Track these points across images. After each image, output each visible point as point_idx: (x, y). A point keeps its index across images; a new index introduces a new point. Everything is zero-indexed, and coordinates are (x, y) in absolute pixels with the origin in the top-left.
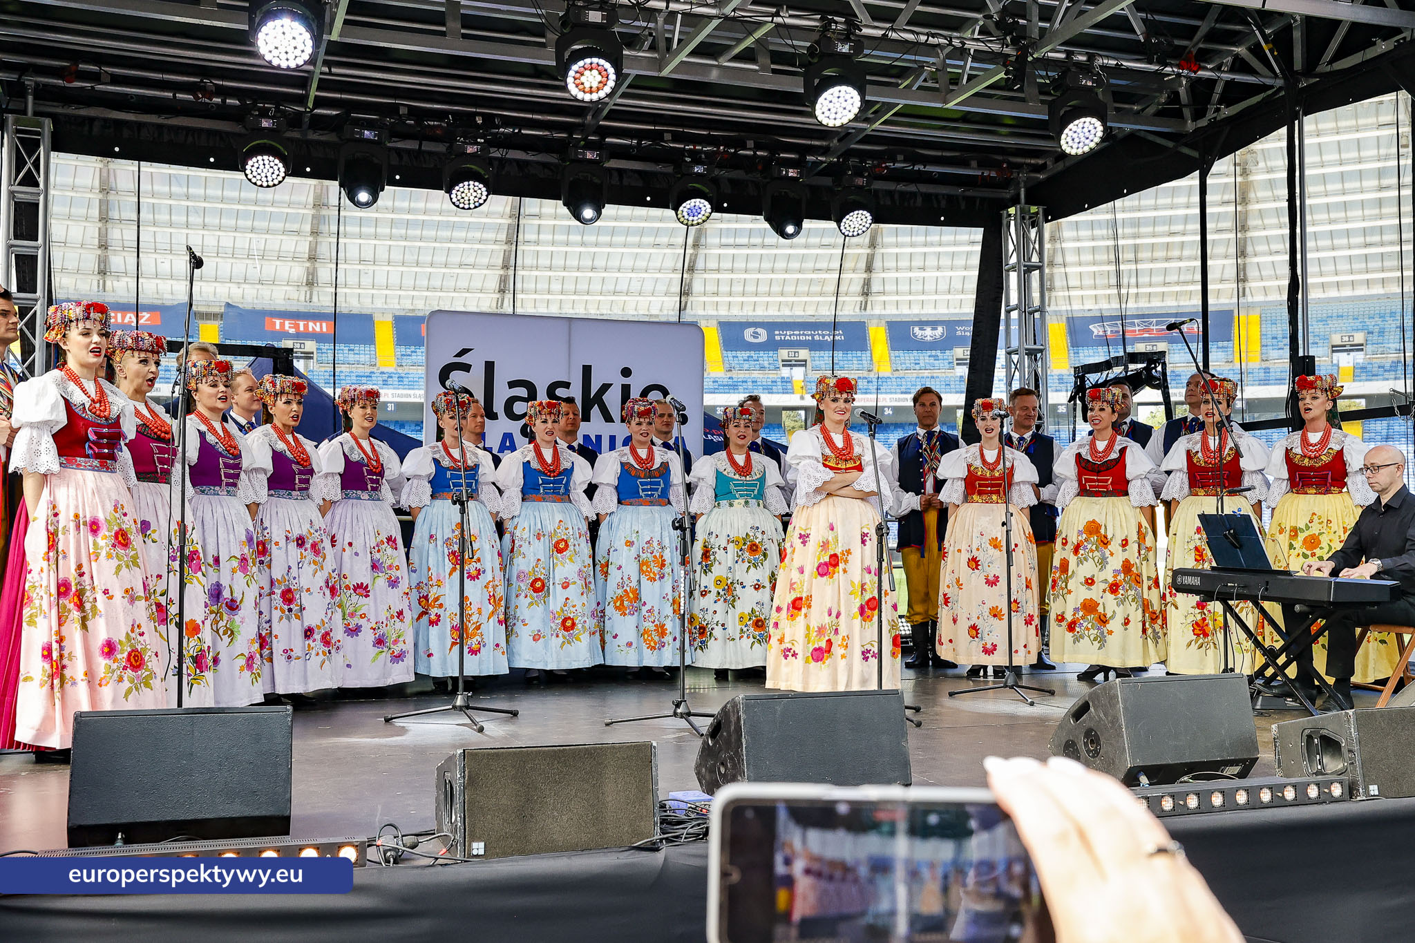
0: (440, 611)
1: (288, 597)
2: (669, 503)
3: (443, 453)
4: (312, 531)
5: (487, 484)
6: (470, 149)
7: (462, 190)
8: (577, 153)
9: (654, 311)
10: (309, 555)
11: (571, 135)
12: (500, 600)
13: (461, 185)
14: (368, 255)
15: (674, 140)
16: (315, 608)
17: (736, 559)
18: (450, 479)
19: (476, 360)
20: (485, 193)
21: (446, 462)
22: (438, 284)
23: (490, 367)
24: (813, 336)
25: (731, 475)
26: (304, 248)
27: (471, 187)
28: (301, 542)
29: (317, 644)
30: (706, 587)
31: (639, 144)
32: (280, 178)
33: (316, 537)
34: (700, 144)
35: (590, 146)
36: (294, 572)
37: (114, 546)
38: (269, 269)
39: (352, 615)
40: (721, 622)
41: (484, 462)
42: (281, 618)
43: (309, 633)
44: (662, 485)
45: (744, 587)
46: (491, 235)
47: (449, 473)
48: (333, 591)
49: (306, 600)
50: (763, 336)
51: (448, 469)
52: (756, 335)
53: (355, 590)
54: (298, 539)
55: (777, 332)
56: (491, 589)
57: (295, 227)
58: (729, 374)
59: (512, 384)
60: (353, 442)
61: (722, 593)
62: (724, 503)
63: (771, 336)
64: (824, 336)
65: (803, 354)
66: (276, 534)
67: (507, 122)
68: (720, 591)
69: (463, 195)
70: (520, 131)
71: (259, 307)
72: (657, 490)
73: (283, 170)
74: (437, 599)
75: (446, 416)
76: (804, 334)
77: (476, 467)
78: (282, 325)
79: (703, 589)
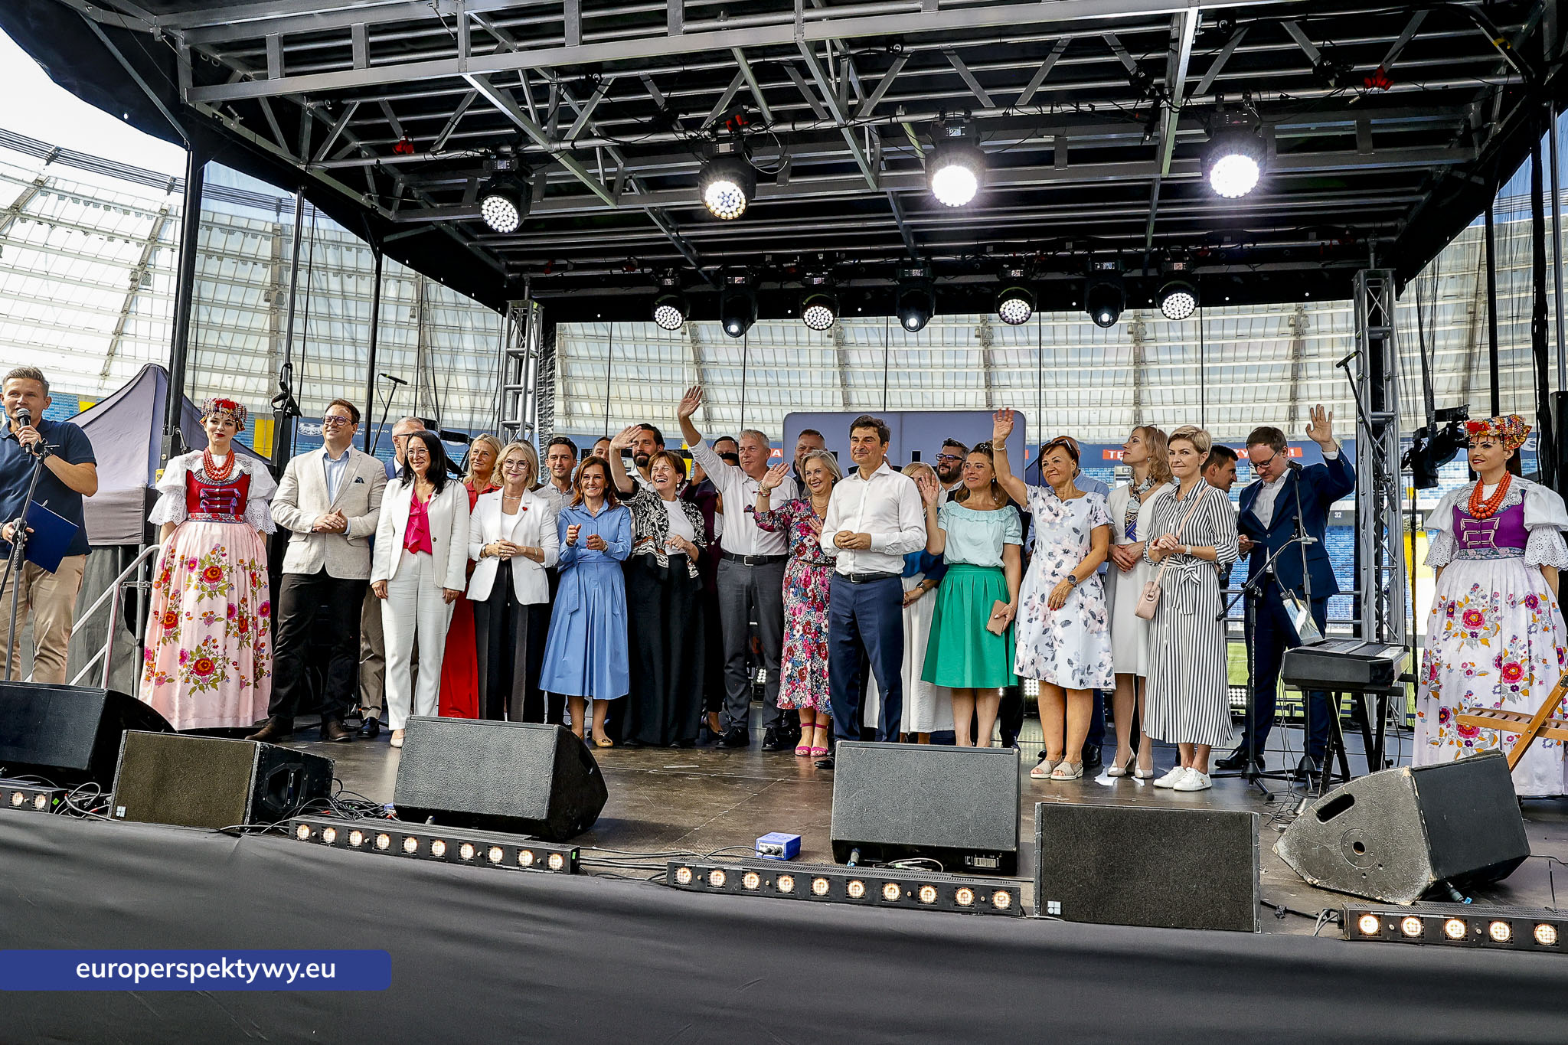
14: (1179, 397)
22: (1237, 416)
26: (1130, 394)
38: (1106, 413)
46: (1279, 374)
57: (1123, 380)
71: (1098, 443)
78: (1115, 455)
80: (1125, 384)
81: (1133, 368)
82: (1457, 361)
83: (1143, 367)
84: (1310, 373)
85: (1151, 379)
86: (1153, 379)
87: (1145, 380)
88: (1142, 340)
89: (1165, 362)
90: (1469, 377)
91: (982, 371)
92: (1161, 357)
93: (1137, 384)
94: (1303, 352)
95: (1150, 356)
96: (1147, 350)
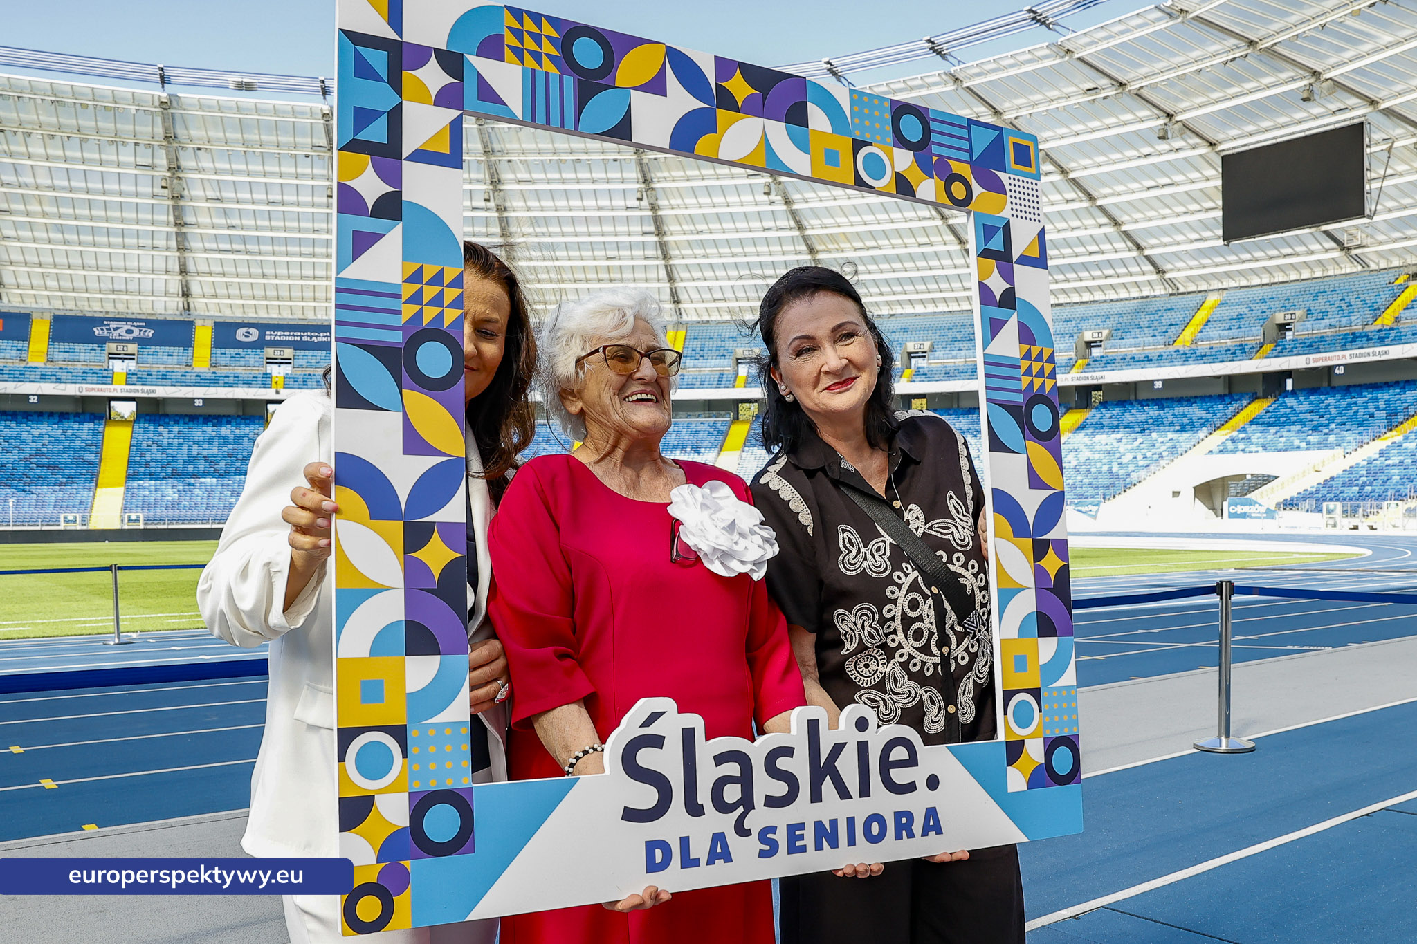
24: (301, 336)
50: (255, 335)
52: (247, 335)
55: (268, 333)
58: (213, 370)
63: (262, 336)
64: (311, 337)
65: (288, 352)
76: (294, 335)
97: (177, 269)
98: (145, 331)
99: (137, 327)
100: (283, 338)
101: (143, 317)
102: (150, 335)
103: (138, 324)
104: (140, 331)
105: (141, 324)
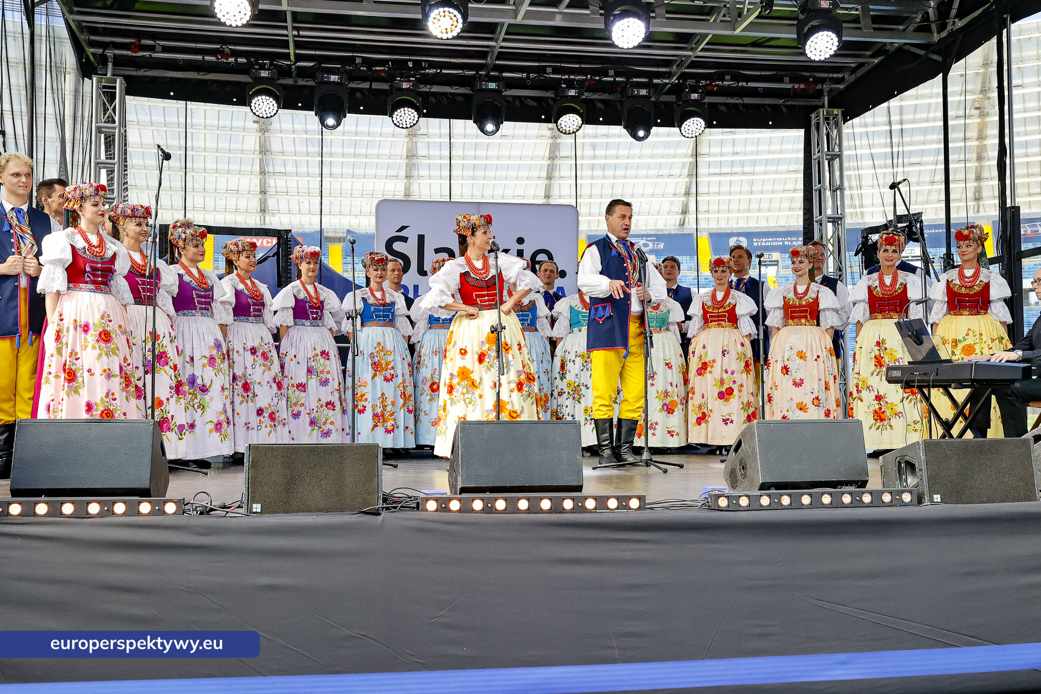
0: (365, 404)
1: (246, 387)
2: (536, 330)
3: (369, 294)
4: (262, 344)
5: (401, 315)
6: (405, 85)
7: (400, 114)
8: (481, 85)
9: (660, 227)
10: (260, 360)
11: (477, 72)
12: (410, 396)
13: (399, 111)
15: (554, 73)
16: (265, 396)
17: (582, 368)
18: (374, 312)
19: (412, 234)
20: (417, 116)
21: (371, 300)
23: (421, 238)
24: (783, 242)
25: (580, 309)
27: (406, 112)
28: (253, 351)
29: (266, 420)
30: (562, 389)
31: (528, 77)
32: (275, 112)
33: (265, 348)
34: (573, 74)
35: (492, 79)
36: (249, 371)
37: (98, 341)
39: (295, 404)
40: (571, 414)
41: (398, 301)
42: (242, 402)
43: (260, 412)
44: (530, 317)
45: (588, 388)
46: (535, 173)
47: (372, 308)
48: (279, 386)
49: (257, 389)
51: (372, 305)
53: (297, 388)
54: (251, 350)
55: (755, 240)
56: (401, 388)
57: (394, 173)
59: (437, 251)
60: (301, 287)
61: (571, 393)
62: (575, 329)
64: (792, 241)
66: (237, 345)
67: (432, 65)
68: (570, 391)
69: (401, 118)
70: (441, 71)
72: (527, 320)
73: (276, 105)
74: (362, 396)
75: (371, 270)
76: (776, 241)
77: (393, 304)
79: (560, 391)
80: (397, 177)
81: (406, 161)
82: (683, 168)
83: (414, 161)
84: (563, 174)
85: (422, 173)
86: (423, 172)
87: (415, 173)
88: (415, 135)
89: (435, 157)
90: (691, 183)
91: (257, 157)
92: (431, 153)
93: (408, 177)
94: (557, 154)
95: (421, 151)
96: (419, 144)
97: (683, 191)
98: (658, 244)
99: (650, 241)
100: (768, 244)
101: (654, 233)
102: (662, 247)
103: (651, 238)
104: (654, 244)
105: (653, 238)
